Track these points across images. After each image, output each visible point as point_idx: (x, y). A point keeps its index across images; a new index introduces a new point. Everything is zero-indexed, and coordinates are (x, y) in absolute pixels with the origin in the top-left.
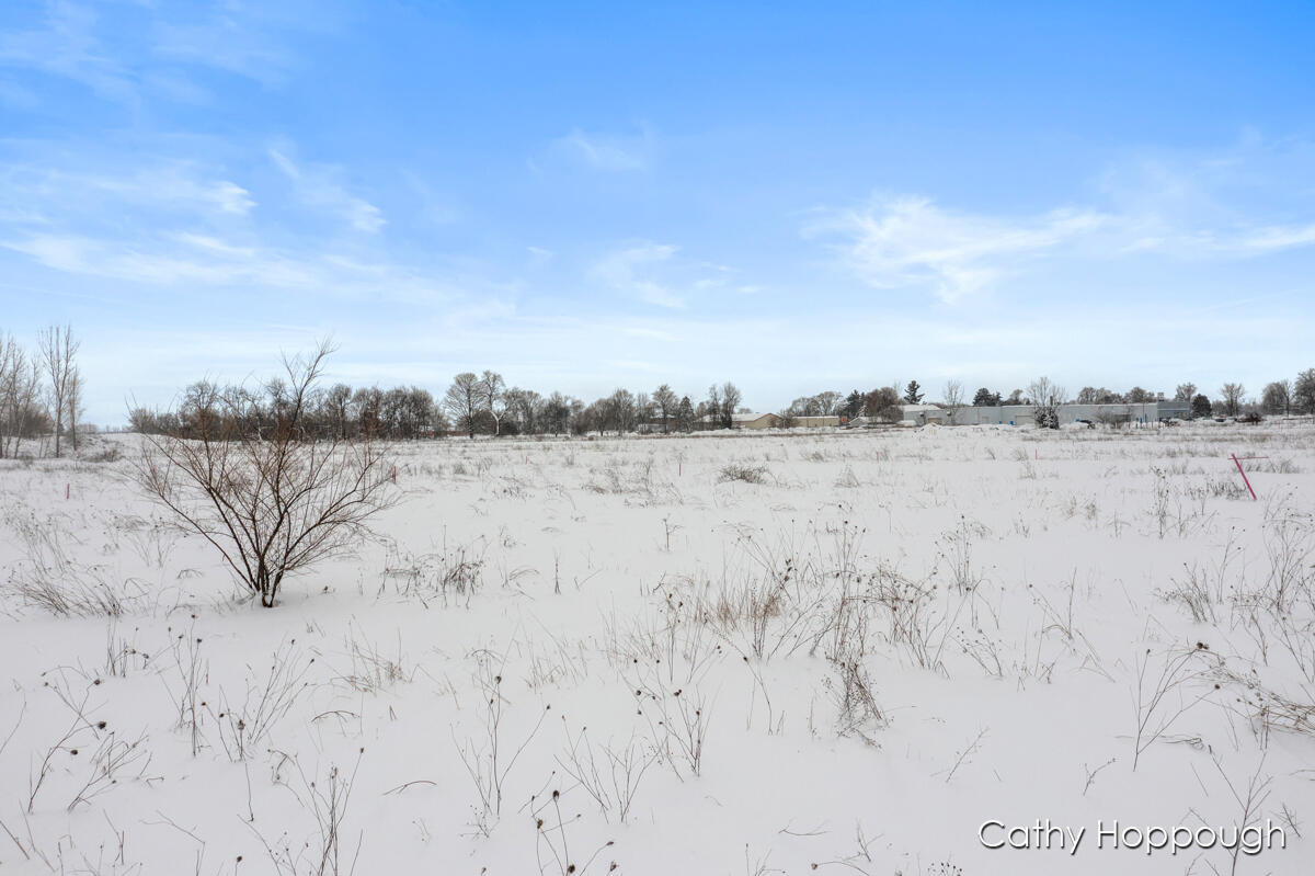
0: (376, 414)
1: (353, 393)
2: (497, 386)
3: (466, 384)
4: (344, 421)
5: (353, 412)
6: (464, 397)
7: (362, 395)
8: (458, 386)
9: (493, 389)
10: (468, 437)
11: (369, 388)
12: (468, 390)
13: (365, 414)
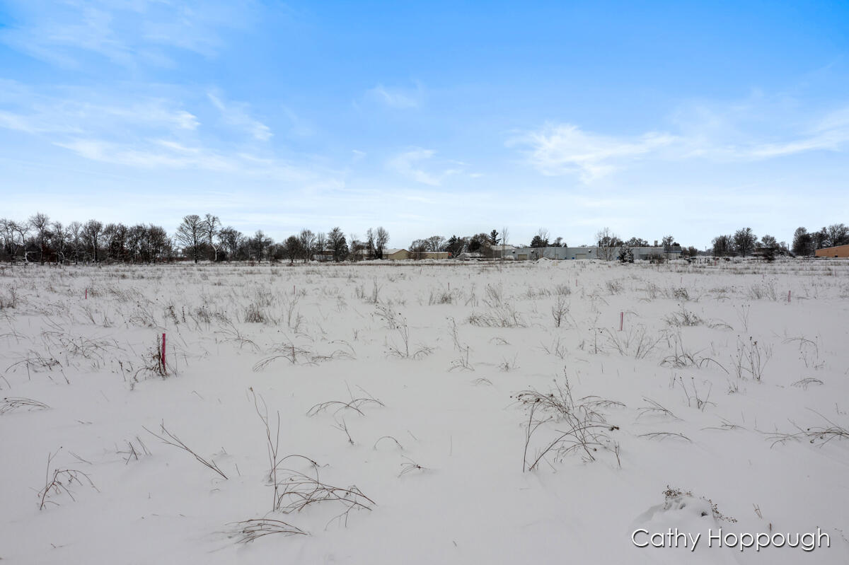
0: (122, 243)
1: (104, 228)
2: (215, 225)
3: (193, 224)
4: (96, 249)
5: (103, 242)
6: (190, 232)
7: (110, 229)
8: (186, 224)
9: (212, 227)
10: (194, 262)
11: (117, 224)
12: (194, 228)
13: (113, 244)
